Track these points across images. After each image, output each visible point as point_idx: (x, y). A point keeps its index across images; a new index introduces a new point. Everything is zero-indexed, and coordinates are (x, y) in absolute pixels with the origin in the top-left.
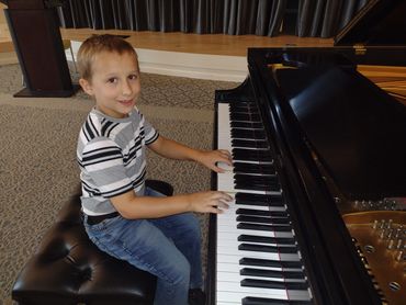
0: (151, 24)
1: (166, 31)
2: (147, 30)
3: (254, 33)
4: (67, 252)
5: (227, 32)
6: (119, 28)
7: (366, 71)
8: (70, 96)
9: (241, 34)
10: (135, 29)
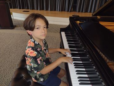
0: (35, 8)
1: (40, 10)
2: (34, 9)
3: (65, 11)
4: (23, 77)
5: (57, 11)
6: (26, 9)
7: (102, 23)
8: (13, 29)
9: (61, 11)
10: (31, 9)
